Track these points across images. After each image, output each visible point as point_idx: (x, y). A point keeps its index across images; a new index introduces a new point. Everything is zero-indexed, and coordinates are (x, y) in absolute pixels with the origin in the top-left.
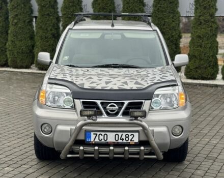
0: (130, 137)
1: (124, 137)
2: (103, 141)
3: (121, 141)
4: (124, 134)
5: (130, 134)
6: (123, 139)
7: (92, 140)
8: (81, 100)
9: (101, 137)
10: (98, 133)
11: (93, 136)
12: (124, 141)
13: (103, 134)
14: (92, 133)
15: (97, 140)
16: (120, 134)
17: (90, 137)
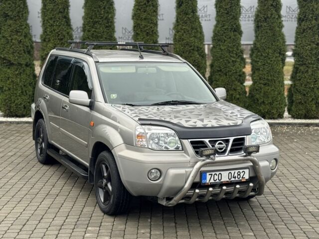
0: (242, 175)
1: (236, 175)
2: (218, 181)
3: (234, 179)
4: (237, 171)
5: (241, 171)
6: (235, 177)
7: (207, 182)
8: (190, 140)
9: (216, 177)
10: (213, 173)
11: (208, 177)
12: (237, 179)
13: (218, 173)
14: (208, 174)
15: (212, 181)
16: (233, 172)
17: (206, 179)
